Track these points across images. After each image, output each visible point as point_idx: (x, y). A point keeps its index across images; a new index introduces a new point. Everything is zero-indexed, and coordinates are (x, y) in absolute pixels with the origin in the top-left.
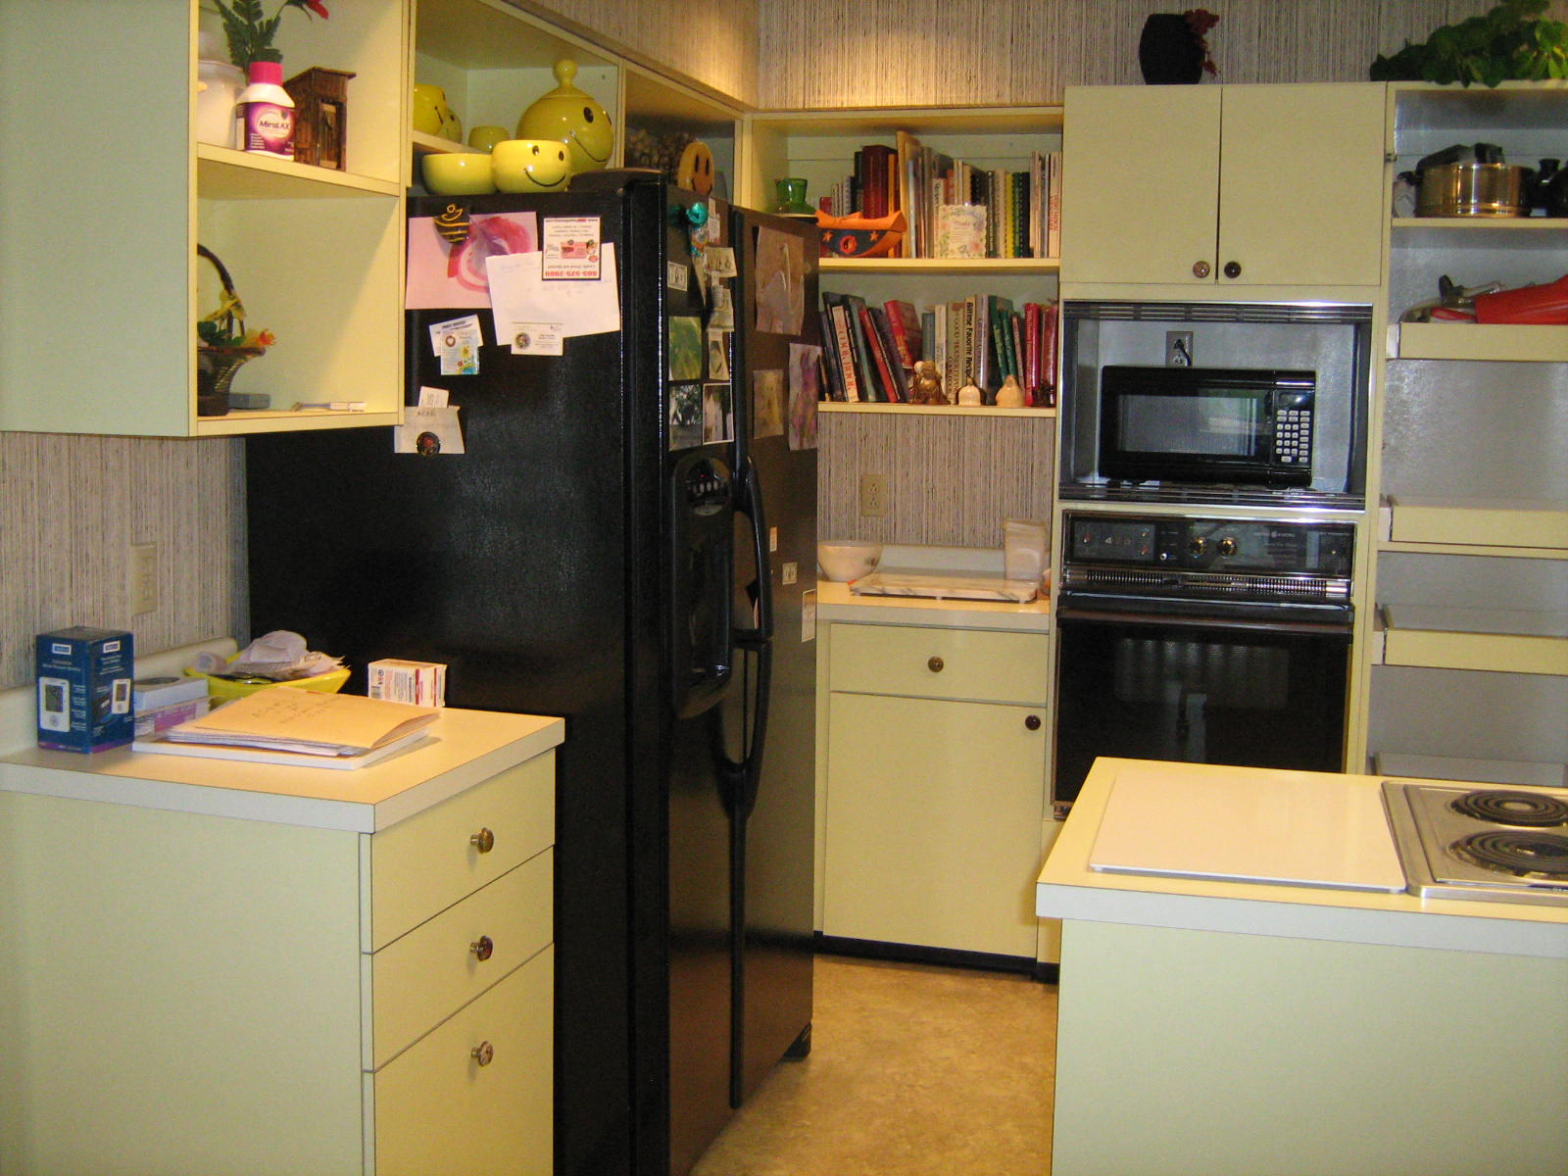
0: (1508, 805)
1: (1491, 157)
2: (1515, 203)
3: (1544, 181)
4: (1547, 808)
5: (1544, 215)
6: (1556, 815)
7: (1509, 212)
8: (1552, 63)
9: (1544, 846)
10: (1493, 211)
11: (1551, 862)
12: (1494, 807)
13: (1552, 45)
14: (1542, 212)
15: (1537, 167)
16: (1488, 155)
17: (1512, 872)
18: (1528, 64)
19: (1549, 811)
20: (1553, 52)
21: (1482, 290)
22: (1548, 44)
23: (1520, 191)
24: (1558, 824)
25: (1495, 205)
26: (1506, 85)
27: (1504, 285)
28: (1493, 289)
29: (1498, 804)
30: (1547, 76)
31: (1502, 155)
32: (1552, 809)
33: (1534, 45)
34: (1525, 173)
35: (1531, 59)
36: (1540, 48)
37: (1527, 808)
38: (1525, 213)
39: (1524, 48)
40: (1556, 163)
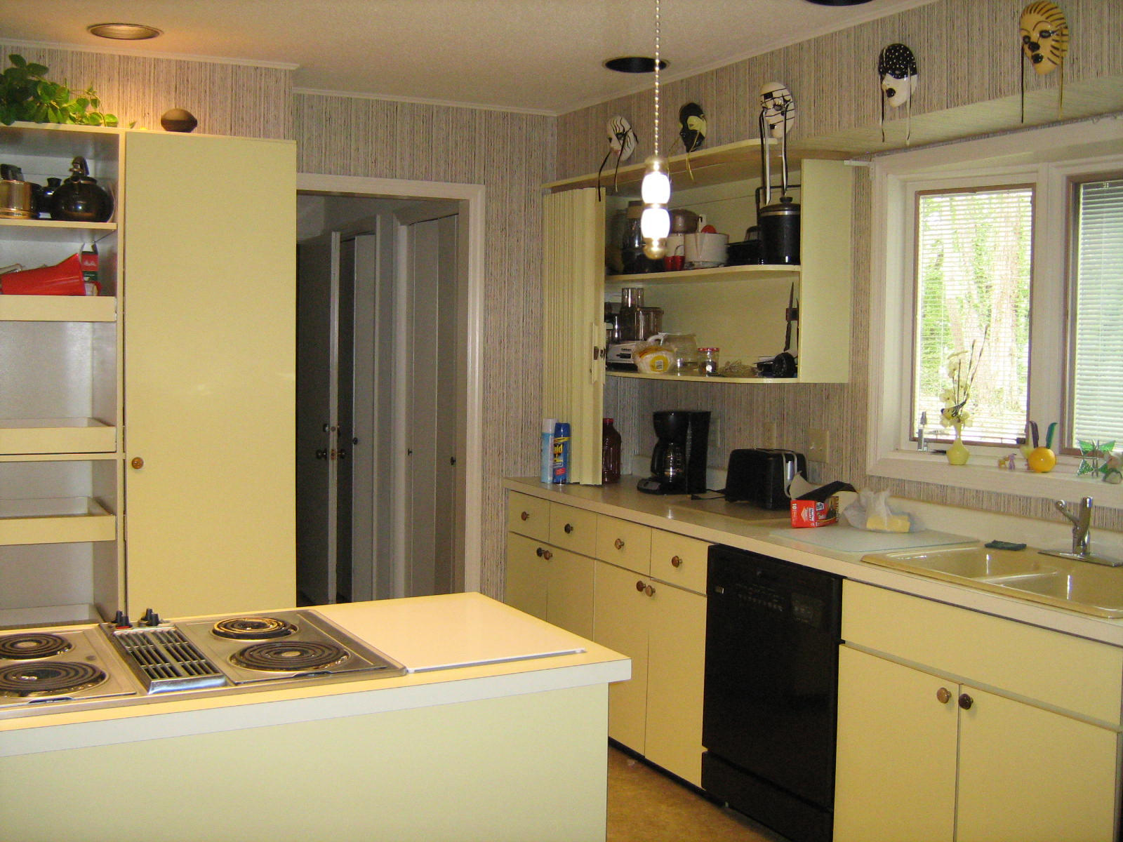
0: (20, 645)
1: (13, 175)
2: (28, 208)
3: (49, 194)
4: (48, 642)
5: (50, 217)
6: (54, 647)
7: (23, 215)
8: (50, 111)
9: (42, 671)
10: (12, 214)
11: (49, 682)
12: (10, 648)
13: (51, 99)
14: (48, 216)
15: (44, 184)
16: (10, 173)
17: (17, 694)
18: (33, 112)
19: (49, 645)
20: (50, 104)
21: (9, 270)
22: (46, 98)
23: (31, 199)
24: (55, 653)
25: (14, 210)
26: (17, 124)
27: (24, 266)
28: (16, 269)
29: (12, 645)
30: (46, 120)
31: (21, 173)
32: (52, 642)
33: (37, 97)
34: (34, 187)
35: (36, 107)
36: (41, 100)
37: (34, 644)
38: (35, 217)
39: (31, 99)
40: (59, 181)
